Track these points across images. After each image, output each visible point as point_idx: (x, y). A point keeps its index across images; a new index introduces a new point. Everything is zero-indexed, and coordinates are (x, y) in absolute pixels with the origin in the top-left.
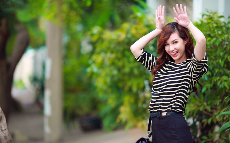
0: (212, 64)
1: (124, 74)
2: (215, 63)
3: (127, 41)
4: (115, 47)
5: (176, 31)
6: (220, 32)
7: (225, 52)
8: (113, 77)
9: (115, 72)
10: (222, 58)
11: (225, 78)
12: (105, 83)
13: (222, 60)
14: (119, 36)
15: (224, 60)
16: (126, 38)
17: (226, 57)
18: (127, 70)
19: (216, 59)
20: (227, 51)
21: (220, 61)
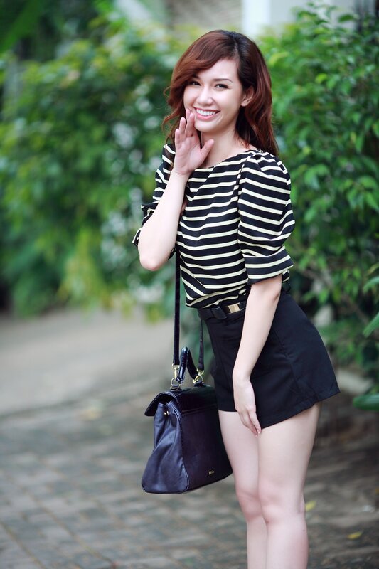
0: (332, 144)
1: (78, 175)
2: (338, 141)
3: (81, 86)
4: (53, 104)
5: (235, 57)
6: (351, 59)
7: (364, 111)
8: (48, 181)
9: (54, 170)
10: (358, 129)
11: (366, 181)
12: (30, 197)
13: (358, 134)
14: (62, 76)
15: (362, 134)
16: (81, 79)
17: (367, 125)
18: (85, 163)
19: (341, 133)
20: (370, 108)
21: (353, 137)
